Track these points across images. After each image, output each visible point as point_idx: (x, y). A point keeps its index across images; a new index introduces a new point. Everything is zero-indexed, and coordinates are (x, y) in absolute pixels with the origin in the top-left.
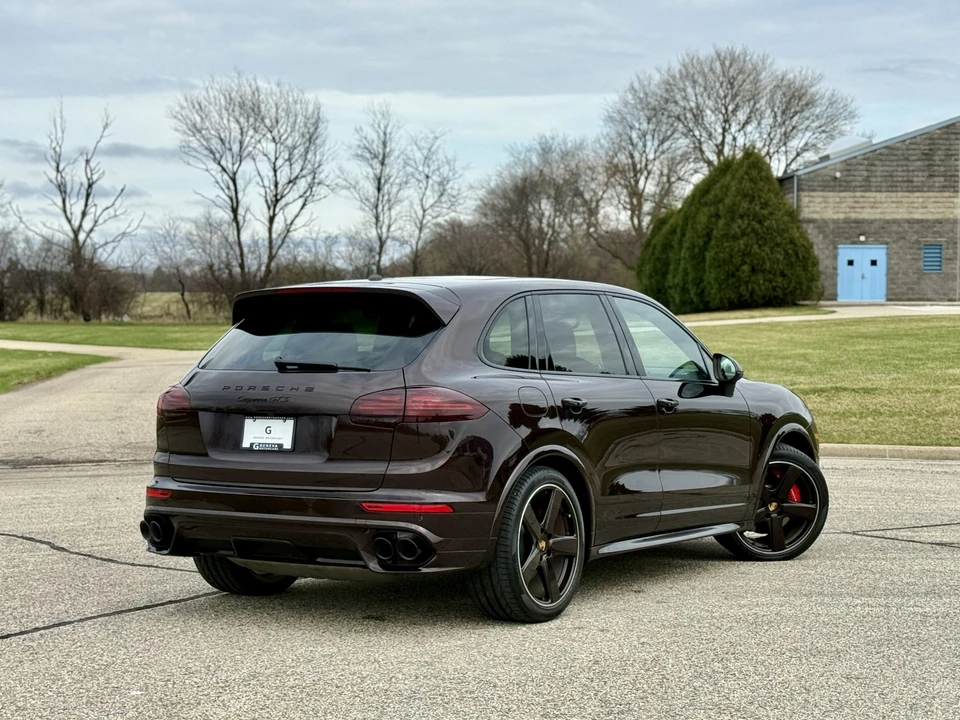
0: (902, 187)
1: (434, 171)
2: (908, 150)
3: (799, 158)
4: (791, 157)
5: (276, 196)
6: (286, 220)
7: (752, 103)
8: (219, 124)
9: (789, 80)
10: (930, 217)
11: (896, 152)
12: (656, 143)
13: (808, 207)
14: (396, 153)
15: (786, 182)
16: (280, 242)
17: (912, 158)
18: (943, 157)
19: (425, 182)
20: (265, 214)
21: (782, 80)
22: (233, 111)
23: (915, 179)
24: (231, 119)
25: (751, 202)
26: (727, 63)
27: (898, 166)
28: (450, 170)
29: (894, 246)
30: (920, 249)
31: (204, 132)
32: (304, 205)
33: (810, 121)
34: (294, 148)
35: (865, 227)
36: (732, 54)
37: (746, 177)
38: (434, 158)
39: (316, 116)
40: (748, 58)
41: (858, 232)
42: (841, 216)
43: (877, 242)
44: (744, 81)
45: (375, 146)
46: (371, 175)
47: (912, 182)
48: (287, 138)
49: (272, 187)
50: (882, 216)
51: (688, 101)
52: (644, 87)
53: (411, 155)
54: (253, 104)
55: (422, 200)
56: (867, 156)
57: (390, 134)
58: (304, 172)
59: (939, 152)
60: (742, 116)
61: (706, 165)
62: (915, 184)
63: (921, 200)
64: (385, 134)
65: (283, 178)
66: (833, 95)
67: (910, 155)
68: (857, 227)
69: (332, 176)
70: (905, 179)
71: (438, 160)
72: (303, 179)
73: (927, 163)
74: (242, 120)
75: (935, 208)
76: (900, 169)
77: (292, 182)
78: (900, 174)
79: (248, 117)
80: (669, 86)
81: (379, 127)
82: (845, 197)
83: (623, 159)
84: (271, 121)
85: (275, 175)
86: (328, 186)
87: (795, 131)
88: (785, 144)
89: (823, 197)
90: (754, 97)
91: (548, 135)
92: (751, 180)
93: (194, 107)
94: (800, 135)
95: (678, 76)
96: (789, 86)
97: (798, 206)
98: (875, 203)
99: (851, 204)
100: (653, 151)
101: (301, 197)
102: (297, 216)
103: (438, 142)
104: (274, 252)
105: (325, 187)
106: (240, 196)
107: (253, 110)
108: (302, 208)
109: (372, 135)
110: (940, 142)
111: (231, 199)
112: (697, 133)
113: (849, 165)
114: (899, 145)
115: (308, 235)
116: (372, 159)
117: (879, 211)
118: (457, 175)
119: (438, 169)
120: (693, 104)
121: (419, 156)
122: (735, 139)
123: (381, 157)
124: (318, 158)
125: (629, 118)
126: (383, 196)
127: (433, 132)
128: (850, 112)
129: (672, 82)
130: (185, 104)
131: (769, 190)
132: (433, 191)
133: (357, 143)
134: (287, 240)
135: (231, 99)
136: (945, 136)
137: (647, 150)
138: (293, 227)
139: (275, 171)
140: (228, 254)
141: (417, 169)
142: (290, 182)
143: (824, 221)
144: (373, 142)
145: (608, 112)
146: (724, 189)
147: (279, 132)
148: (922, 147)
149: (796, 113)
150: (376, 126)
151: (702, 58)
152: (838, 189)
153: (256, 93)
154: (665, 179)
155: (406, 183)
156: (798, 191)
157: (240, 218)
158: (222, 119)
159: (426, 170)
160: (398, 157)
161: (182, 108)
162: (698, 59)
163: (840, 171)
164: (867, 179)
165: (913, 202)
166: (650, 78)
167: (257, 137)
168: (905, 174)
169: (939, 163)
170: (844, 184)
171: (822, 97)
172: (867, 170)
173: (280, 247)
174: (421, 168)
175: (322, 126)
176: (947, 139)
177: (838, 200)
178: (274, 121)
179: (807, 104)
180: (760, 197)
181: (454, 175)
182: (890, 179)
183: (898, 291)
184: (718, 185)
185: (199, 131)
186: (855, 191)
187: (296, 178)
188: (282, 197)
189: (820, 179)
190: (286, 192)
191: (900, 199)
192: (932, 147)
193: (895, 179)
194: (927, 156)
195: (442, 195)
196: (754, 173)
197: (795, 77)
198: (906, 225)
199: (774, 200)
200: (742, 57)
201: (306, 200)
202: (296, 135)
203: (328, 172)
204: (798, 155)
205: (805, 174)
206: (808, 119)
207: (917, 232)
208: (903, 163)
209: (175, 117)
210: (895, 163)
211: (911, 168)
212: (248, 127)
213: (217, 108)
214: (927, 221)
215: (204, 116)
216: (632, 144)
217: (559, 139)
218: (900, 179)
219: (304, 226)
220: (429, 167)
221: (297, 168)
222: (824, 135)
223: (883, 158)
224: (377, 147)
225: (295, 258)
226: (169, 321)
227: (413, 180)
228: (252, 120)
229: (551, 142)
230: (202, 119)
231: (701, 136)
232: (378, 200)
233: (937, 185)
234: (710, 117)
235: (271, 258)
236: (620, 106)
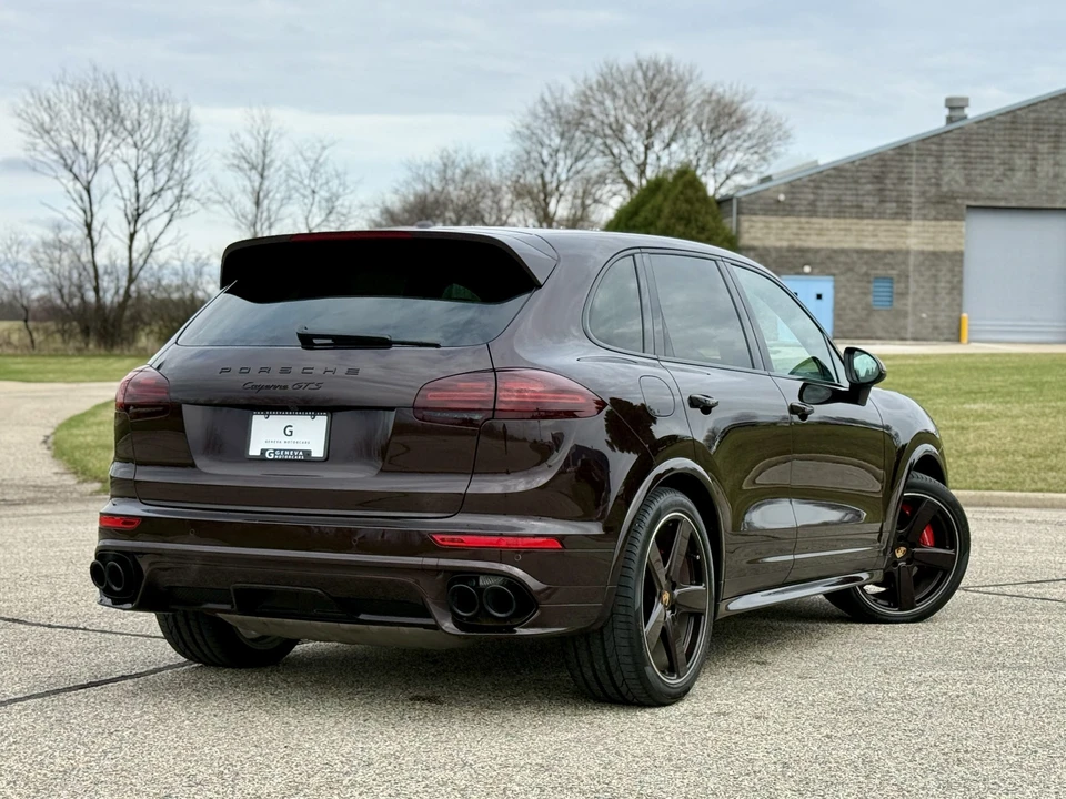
0: (851, 213)
1: (321, 186)
2: (858, 171)
3: (728, 182)
4: (720, 180)
5: (137, 209)
6: (148, 237)
7: (678, 118)
8: (71, 125)
9: (718, 94)
10: (880, 247)
11: (844, 174)
12: (569, 162)
13: (748, 232)
14: (277, 164)
15: (724, 204)
16: (141, 262)
17: (863, 180)
18: (896, 181)
19: (311, 198)
20: (125, 230)
21: (710, 95)
22: (88, 110)
23: (865, 204)
24: (86, 119)
25: (687, 225)
26: (650, 74)
27: (847, 189)
28: (340, 185)
29: (842, 278)
30: (869, 282)
31: (53, 133)
32: (170, 220)
33: (741, 139)
34: (159, 155)
35: (810, 256)
36: (656, 64)
37: (681, 197)
38: (322, 171)
39: (184, 120)
40: (673, 69)
41: (802, 260)
42: (785, 244)
43: (823, 273)
44: (668, 94)
45: (253, 156)
46: (249, 188)
47: (860, 207)
48: (150, 144)
49: (134, 200)
50: (829, 245)
51: (607, 115)
52: (556, 99)
53: (294, 166)
54: (113, 105)
55: (307, 218)
56: (813, 177)
57: (272, 141)
58: (171, 183)
59: (891, 175)
60: (666, 132)
61: (625, 187)
62: (865, 210)
63: (871, 228)
64: (265, 141)
65: (145, 190)
66: (766, 113)
67: (860, 178)
68: (802, 257)
69: (203, 188)
70: (855, 203)
71: (326, 173)
72: (169, 192)
73: (879, 186)
74: (98, 121)
75: (886, 237)
76: (849, 192)
77: (156, 194)
78: (849, 198)
79: (106, 117)
80: (585, 98)
81: (258, 134)
82: (788, 223)
83: (531, 178)
84: (132, 123)
85: (137, 186)
86: (198, 200)
87: (724, 152)
88: (713, 166)
89: (765, 222)
90: (680, 112)
91: (451, 149)
92: (688, 201)
93: (42, 104)
94: (730, 156)
95: (595, 87)
96: (718, 101)
97: (738, 232)
98: (821, 229)
99: (796, 231)
100: (565, 170)
101: (166, 211)
102: (161, 234)
103: (326, 153)
104: (134, 273)
105: (195, 201)
106: (95, 208)
107: (111, 110)
108: (168, 224)
109: (250, 142)
110: (894, 163)
111: (85, 211)
112: (616, 151)
113: (793, 187)
114: (848, 166)
115: (175, 255)
116: (250, 169)
117: (825, 238)
118: (348, 191)
119: (327, 183)
120: (612, 119)
121: (304, 168)
122: (659, 158)
123: (260, 168)
124: (187, 168)
125: (539, 132)
126: (262, 213)
127: (321, 141)
128: (785, 132)
129: (589, 93)
130: (31, 101)
131: (707, 213)
132: (320, 208)
133: (233, 151)
134: (150, 260)
135: (85, 96)
136: (898, 158)
137: (559, 170)
138: (157, 246)
139: (137, 181)
140: (80, 275)
141: (301, 182)
142: (154, 194)
143: (766, 249)
144: (251, 150)
145: (514, 125)
146: (655, 211)
147: (141, 136)
148: (873, 169)
149: (725, 132)
150: (255, 133)
151: (622, 68)
152: (781, 213)
153: (115, 92)
154: (578, 201)
155: (290, 198)
156: (738, 214)
157: (95, 235)
158: (75, 119)
159: (313, 185)
160: (280, 168)
161: (28, 104)
162: (618, 68)
163: (785, 193)
164: (813, 203)
165: (863, 230)
166: (563, 89)
167: (116, 141)
168: (854, 198)
169: (891, 187)
170: (788, 208)
171: (754, 115)
172: (813, 193)
173: (141, 269)
174: (306, 182)
175: (191, 131)
176: (901, 161)
177: (781, 225)
178: (135, 123)
179: (738, 122)
180: (697, 220)
181: (344, 190)
182: (837, 203)
183: (845, 328)
184: (649, 206)
185: (48, 132)
186: (799, 216)
187: (162, 189)
188: (144, 211)
189: (761, 201)
190: (149, 205)
191: (848, 227)
192: (884, 169)
193: (843, 204)
194: (879, 179)
195: (330, 212)
196: (690, 192)
197: (725, 91)
198: (855, 256)
199: (712, 224)
200: (666, 68)
201: (172, 216)
202: (162, 141)
203: (198, 184)
204: (728, 178)
205: (746, 196)
206: (738, 138)
207: (866, 263)
208: (853, 186)
209: (19, 115)
210: (843, 186)
211: (861, 192)
212: (106, 129)
213: (69, 106)
214: (877, 251)
215: (53, 115)
216: (543, 162)
217: (462, 154)
218: (849, 204)
219: (170, 244)
220: (316, 180)
221: (162, 178)
222: (756, 157)
223: (831, 180)
224: (255, 156)
225: (159, 281)
226: (11, 351)
227: (296, 195)
228: (109, 122)
229: (454, 155)
230: (51, 118)
231: (620, 154)
232: (256, 216)
233: (889, 211)
234: (631, 133)
235: (131, 280)
236: (529, 119)
